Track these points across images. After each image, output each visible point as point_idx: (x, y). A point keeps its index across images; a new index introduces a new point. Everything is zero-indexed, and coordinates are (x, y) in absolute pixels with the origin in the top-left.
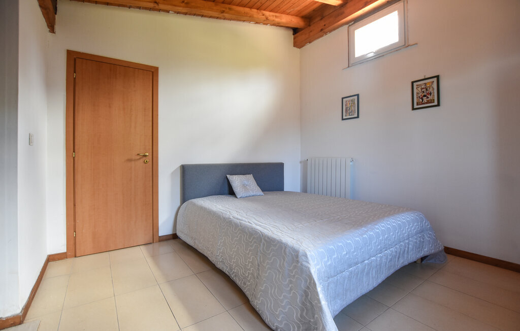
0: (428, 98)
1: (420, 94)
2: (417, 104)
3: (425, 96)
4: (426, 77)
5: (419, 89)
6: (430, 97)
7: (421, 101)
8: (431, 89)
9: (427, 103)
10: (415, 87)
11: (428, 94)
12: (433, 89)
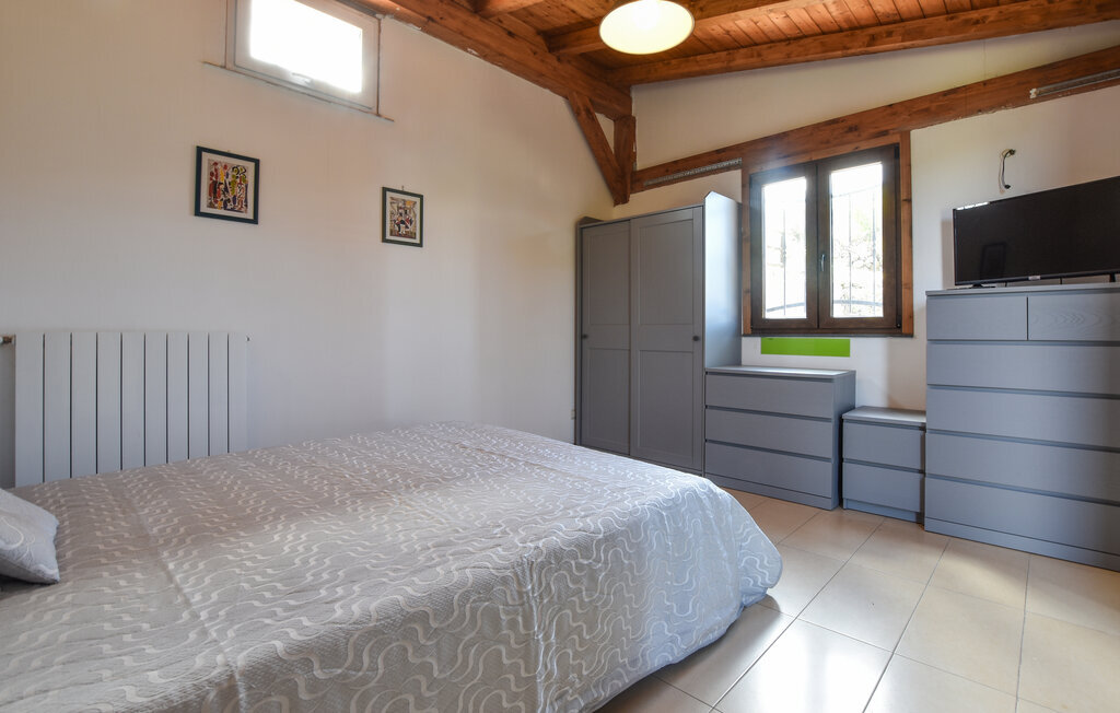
0: (407, 227)
1: (396, 217)
2: (391, 234)
3: (403, 222)
4: (406, 190)
5: (395, 206)
6: (411, 228)
7: (397, 229)
8: (412, 215)
9: (405, 236)
10: (388, 201)
11: (407, 220)
12: (415, 216)
